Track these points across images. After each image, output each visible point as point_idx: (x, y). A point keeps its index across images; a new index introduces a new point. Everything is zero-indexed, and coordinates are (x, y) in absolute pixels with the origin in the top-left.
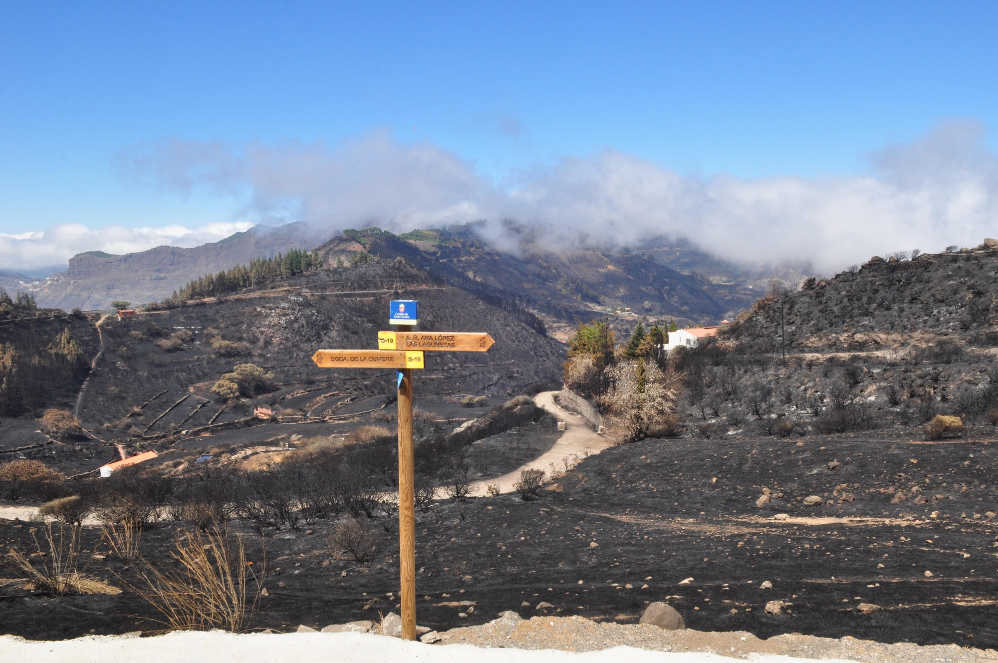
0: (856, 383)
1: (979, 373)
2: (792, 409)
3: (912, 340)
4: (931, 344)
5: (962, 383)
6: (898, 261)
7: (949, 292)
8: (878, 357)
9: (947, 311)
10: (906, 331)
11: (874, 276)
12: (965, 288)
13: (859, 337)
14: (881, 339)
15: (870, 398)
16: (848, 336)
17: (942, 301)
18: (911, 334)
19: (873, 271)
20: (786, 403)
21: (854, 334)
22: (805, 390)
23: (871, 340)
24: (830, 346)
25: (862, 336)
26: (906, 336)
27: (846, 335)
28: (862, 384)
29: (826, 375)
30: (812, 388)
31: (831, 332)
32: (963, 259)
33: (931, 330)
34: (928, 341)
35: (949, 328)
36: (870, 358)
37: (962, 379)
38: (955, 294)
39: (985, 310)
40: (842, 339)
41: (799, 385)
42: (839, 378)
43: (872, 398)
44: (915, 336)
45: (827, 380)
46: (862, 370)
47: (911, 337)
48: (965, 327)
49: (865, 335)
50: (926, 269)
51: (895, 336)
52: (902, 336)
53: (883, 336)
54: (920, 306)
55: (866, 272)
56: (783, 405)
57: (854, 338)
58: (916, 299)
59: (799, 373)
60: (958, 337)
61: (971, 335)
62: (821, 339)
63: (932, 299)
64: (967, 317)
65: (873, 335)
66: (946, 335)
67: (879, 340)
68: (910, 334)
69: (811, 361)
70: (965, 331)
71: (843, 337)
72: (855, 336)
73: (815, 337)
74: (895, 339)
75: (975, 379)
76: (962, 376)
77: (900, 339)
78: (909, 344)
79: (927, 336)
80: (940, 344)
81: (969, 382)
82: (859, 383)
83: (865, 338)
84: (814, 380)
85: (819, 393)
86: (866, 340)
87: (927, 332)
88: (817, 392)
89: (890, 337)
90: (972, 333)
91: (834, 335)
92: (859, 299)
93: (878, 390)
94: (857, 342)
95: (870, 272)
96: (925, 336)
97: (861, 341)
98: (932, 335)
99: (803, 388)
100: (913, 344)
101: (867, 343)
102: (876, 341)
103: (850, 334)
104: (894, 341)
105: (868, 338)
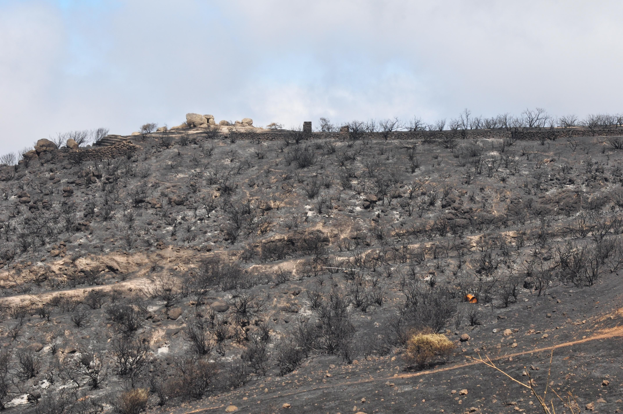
0: (132, 329)
1: (293, 297)
2: (44, 386)
3: (164, 261)
4: (192, 266)
5: (278, 313)
6: (77, 146)
7: (185, 190)
8: (130, 290)
9: (196, 216)
10: (153, 249)
11: (51, 171)
12: (204, 183)
13: (83, 263)
14: (118, 263)
15: (160, 350)
16: (65, 264)
17: (180, 203)
18: (162, 252)
19: (47, 161)
20: (28, 378)
21: (74, 260)
22: (54, 351)
23: (103, 266)
24: (39, 282)
25: (89, 261)
26: (154, 257)
27: (61, 262)
28: (140, 331)
29: (78, 324)
30: (64, 346)
31: (34, 260)
32: (177, 143)
33: (186, 244)
34: (187, 261)
35: (208, 240)
36: (120, 293)
37: (276, 306)
38: (195, 192)
39: (246, 212)
40: (55, 268)
41: (41, 345)
42: (100, 325)
43: (164, 350)
44: (168, 255)
45: (84, 332)
46: (132, 310)
47: (162, 257)
48: (231, 238)
49: (92, 259)
50: (129, 158)
51: (138, 257)
52: (148, 257)
53: (121, 259)
54: (150, 211)
55: (35, 164)
56: (23, 381)
57: (75, 266)
58: (141, 201)
59: (29, 327)
60: (226, 252)
61: (243, 248)
62: (19, 272)
63: (165, 201)
64: (228, 223)
65: (106, 259)
66: (209, 250)
67: (115, 266)
68: (158, 252)
69: (22, 308)
70: (233, 243)
71: (57, 265)
72: (77, 262)
73: (8, 270)
74: (139, 261)
75: (293, 305)
76: (275, 303)
77: (147, 261)
78: (162, 268)
79: (185, 254)
80: (205, 263)
81: (285, 309)
82: (136, 329)
83: (94, 264)
84: (62, 335)
85: (77, 354)
86: (98, 267)
87: (182, 247)
88: (74, 352)
89: (131, 259)
90: (243, 244)
91: (40, 264)
92: (47, 207)
93: (169, 335)
94: (82, 271)
95: (42, 164)
96: (181, 253)
97: (88, 269)
98: (190, 252)
99: (47, 349)
100: (167, 267)
101: (98, 272)
102: (111, 269)
103: (67, 259)
104: (139, 265)
105: (98, 263)
